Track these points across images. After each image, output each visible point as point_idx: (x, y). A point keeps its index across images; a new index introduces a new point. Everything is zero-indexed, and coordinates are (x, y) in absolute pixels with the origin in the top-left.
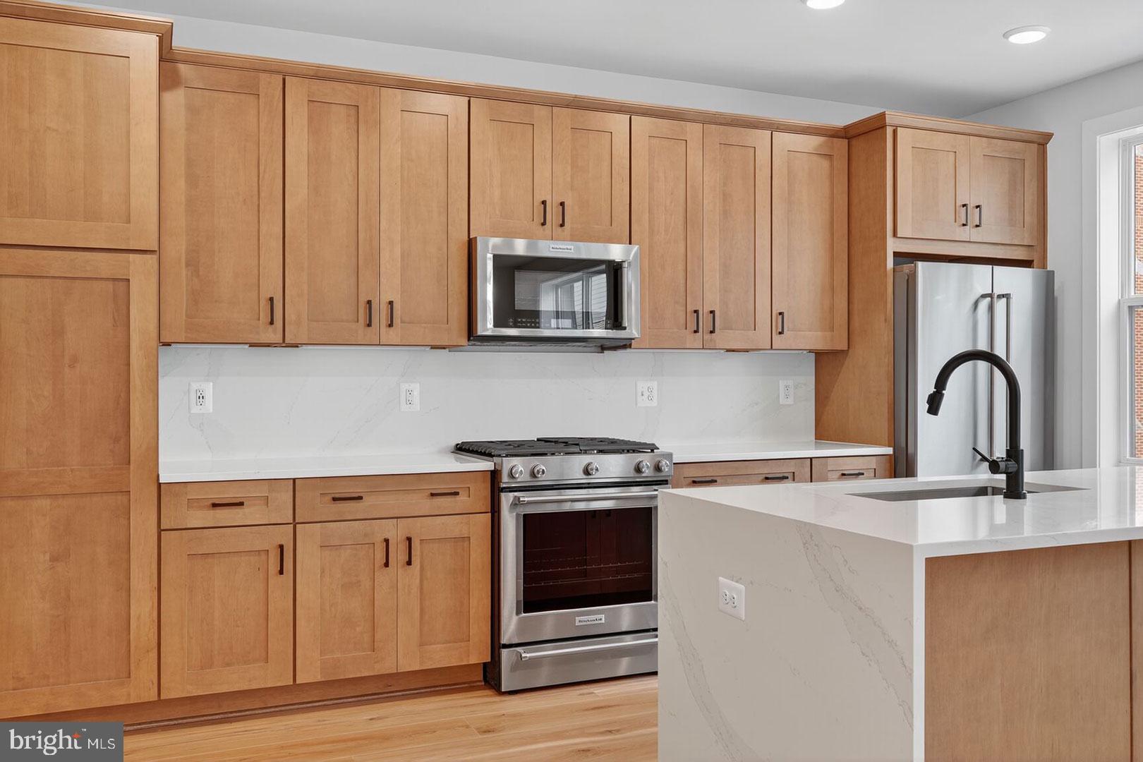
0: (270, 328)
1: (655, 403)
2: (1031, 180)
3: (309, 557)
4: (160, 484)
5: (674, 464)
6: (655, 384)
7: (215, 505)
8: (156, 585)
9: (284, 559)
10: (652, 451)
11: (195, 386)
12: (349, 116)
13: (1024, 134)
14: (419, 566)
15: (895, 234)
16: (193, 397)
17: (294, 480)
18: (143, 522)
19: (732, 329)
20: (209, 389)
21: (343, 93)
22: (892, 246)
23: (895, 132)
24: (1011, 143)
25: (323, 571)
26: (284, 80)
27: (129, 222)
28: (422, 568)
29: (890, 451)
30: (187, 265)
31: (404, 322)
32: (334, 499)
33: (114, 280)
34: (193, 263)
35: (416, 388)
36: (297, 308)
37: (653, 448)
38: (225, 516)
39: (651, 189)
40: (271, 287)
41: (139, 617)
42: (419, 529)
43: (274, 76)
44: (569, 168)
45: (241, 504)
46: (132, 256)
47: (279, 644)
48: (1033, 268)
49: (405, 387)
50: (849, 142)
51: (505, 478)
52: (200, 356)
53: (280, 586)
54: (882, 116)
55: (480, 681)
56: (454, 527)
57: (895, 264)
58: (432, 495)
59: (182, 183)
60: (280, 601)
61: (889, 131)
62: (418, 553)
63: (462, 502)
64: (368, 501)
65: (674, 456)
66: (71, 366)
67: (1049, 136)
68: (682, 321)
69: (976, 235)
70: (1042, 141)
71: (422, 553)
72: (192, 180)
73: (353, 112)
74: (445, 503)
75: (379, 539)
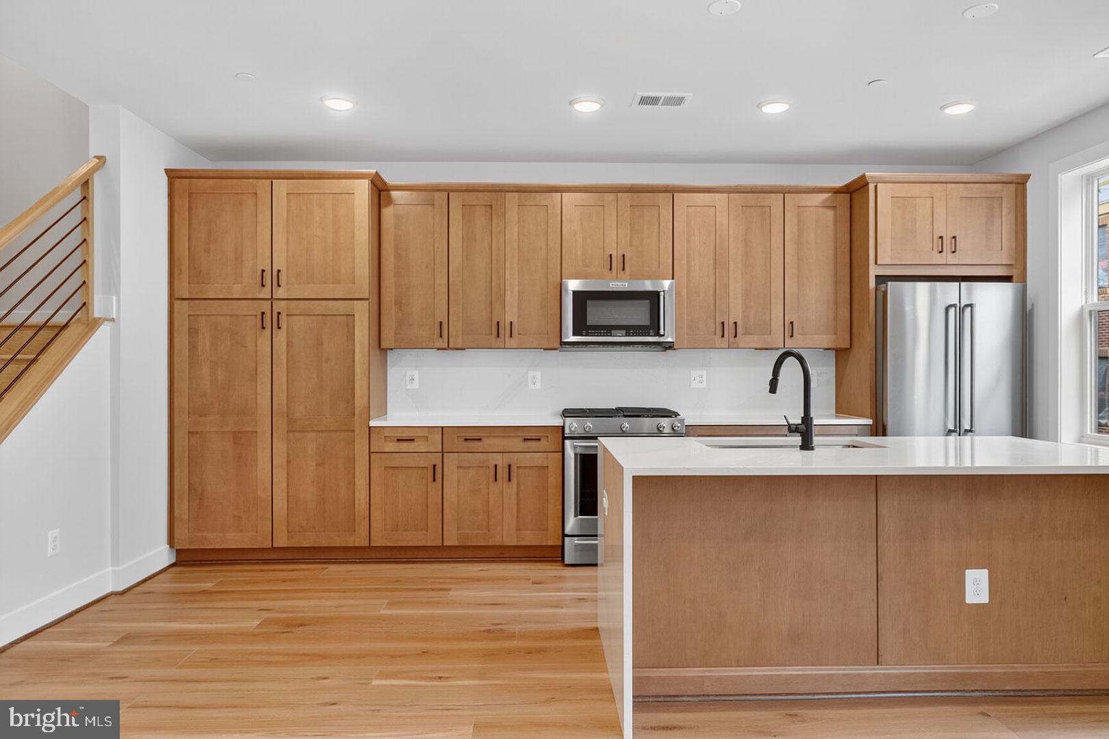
0: (441, 340)
1: (704, 385)
2: (1010, 212)
3: (451, 473)
4: (370, 428)
5: (686, 426)
6: (704, 373)
7: (398, 440)
8: (368, 483)
9: (435, 473)
10: (676, 417)
11: (409, 373)
12: (485, 212)
13: (1002, 177)
14: (516, 483)
15: (876, 263)
16: (408, 380)
17: (442, 427)
18: (361, 448)
19: (752, 334)
20: (416, 374)
21: (483, 198)
22: (873, 271)
23: (876, 187)
24: (989, 185)
25: (459, 482)
26: (448, 194)
27: (354, 283)
28: (518, 484)
29: (870, 422)
30: (395, 304)
31: (520, 334)
32: (466, 440)
33: (347, 315)
34: (399, 303)
35: (538, 374)
36: (456, 327)
37: (676, 414)
38: (404, 446)
39: (689, 242)
40: (441, 315)
41: (359, 500)
42: (516, 459)
43: (443, 193)
44: (629, 232)
45: (413, 440)
46: (356, 302)
47: (434, 521)
48: (1012, 282)
49: (531, 374)
50: (851, 197)
51: (567, 431)
52: (411, 356)
53: (434, 489)
54: (863, 176)
55: (559, 557)
56: (538, 459)
57: (877, 283)
58: (525, 439)
59: (392, 258)
60: (435, 498)
61: (871, 187)
62: (515, 474)
63: (544, 444)
64: (486, 441)
65: (686, 421)
66: (326, 362)
67: (1027, 177)
68: (713, 329)
69: (951, 259)
70: (1021, 182)
71: (518, 474)
72: (398, 257)
73: (488, 209)
74: (533, 445)
75: (492, 465)
